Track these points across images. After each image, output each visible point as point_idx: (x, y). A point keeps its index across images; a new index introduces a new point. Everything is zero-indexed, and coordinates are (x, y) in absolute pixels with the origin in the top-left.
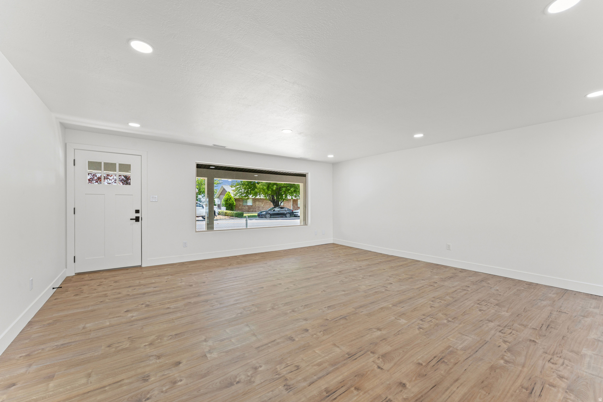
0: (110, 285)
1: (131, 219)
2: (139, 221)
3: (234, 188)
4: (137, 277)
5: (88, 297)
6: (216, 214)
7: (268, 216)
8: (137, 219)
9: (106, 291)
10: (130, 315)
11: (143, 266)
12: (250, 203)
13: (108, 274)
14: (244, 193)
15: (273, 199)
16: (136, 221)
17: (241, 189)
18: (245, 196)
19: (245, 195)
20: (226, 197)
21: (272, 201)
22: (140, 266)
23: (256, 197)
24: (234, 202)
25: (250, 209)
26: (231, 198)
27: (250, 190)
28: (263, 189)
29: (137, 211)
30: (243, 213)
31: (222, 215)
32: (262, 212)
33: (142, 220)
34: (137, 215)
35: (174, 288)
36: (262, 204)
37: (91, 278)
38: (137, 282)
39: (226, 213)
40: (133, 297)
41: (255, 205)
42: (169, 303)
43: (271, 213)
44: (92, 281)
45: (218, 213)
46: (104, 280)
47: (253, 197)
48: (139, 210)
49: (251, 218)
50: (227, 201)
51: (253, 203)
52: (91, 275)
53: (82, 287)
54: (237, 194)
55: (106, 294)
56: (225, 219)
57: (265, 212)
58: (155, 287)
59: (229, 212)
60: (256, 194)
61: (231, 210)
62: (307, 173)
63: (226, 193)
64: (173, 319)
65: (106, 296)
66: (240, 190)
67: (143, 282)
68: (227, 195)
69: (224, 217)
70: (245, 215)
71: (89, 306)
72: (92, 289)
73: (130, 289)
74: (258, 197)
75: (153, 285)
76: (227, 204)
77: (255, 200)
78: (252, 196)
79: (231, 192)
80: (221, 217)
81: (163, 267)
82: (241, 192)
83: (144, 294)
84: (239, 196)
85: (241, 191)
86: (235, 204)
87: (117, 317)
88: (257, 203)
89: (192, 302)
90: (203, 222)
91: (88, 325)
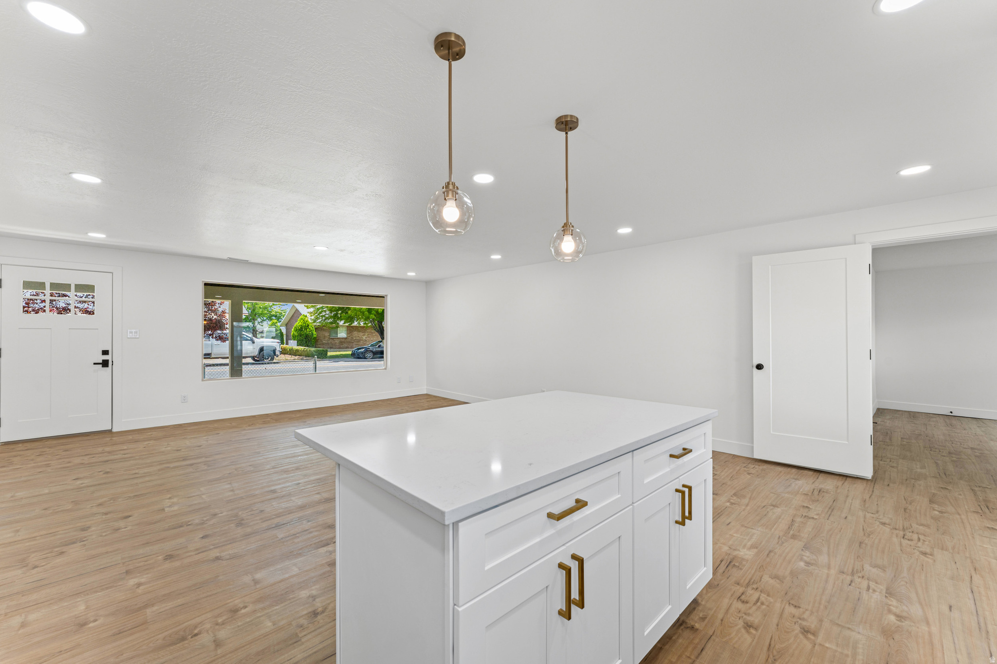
0: (57, 454)
1: (95, 364)
2: (108, 366)
3: (312, 310)
4: (100, 444)
5: (20, 468)
6: (278, 353)
7: (369, 355)
8: (105, 364)
9: (49, 461)
10: (79, 482)
11: (114, 430)
12: (342, 334)
13: (55, 442)
14: (331, 317)
15: (379, 327)
16: (102, 367)
17: (325, 311)
18: (331, 323)
19: (331, 320)
20: (300, 324)
21: (378, 331)
22: (110, 431)
23: (351, 324)
24: (314, 333)
25: (342, 344)
26: (308, 325)
27: (340, 312)
28: (361, 312)
29: (105, 352)
30: (327, 351)
31: (290, 354)
32: (359, 349)
33: (112, 364)
34: (105, 357)
35: (153, 454)
36: (364, 335)
37: (26, 448)
38: (100, 449)
39: (297, 350)
40: (89, 465)
41: (352, 338)
42: (138, 468)
43: (375, 350)
44: (27, 451)
45: (281, 352)
46: (48, 450)
47: (347, 324)
48: (108, 351)
49: (337, 360)
50: (301, 330)
51: (348, 334)
52: (26, 444)
53: (11, 458)
54: (317, 318)
55: (48, 464)
56: (294, 361)
57: (364, 349)
58: (125, 454)
59: (301, 348)
60: (351, 319)
61: (308, 346)
62: (386, 296)
63: (300, 318)
64: (137, 483)
65: (48, 465)
66: (322, 311)
67: (107, 449)
68: (302, 321)
69: (294, 357)
70: (329, 354)
71: (21, 477)
72: (27, 460)
73: (86, 458)
74: (355, 324)
75: (122, 452)
76: (301, 336)
77: (350, 329)
78: (344, 323)
79: (308, 315)
80: (288, 357)
81: (146, 431)
82: (324, 316)
83: (108, 461)
84: (320, 322)
85: (324, 314)
86: (315, 336)
87: (60, 485)
88: (355, 334)
89: (172, 466)
90: (226, 367)
91: (17, 494)
